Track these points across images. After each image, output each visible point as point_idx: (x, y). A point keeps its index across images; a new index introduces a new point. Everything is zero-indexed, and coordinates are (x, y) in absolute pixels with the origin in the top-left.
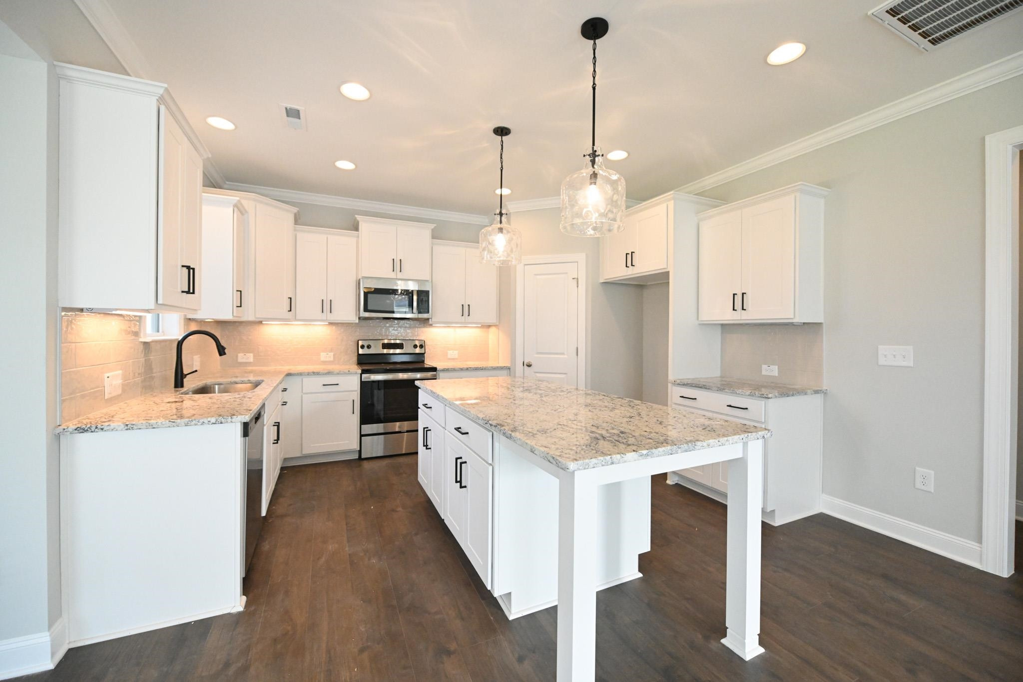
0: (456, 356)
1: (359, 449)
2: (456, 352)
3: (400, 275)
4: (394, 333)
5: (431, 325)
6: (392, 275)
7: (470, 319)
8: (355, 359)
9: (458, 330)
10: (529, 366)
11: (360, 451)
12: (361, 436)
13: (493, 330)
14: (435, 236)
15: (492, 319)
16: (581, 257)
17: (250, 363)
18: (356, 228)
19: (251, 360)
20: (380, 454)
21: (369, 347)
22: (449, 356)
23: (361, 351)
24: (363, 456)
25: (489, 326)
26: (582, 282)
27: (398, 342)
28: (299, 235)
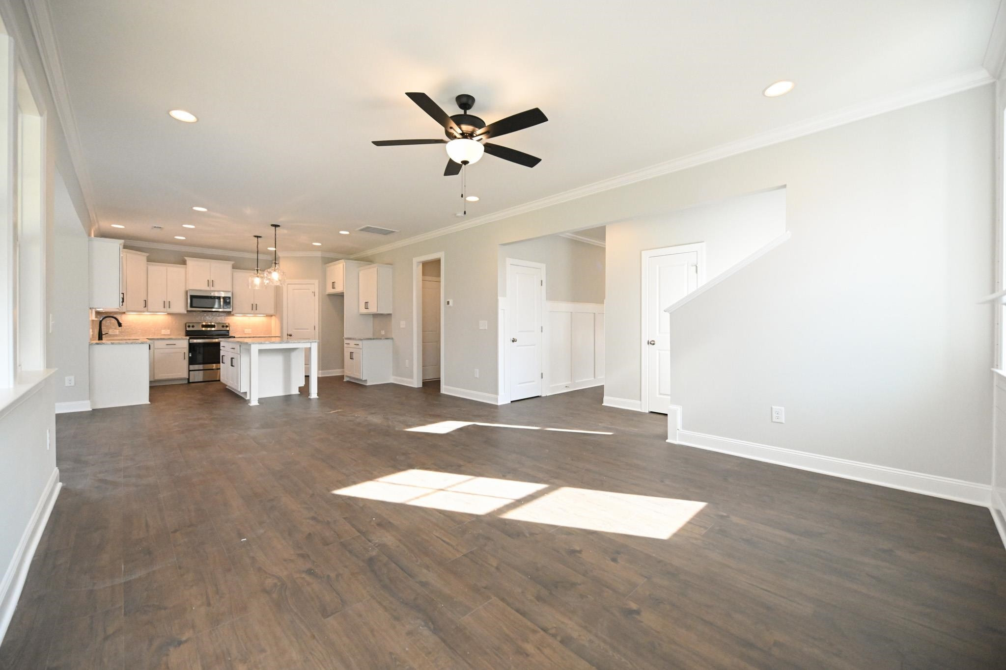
0: (250, 332)
1: (188, 377)
2: (250, 330)
3: (212, 289)
4: (209, 319)
5: (233, 315)
6: (208, 289)
7: (257, 312)
8: (184, 333)
9: (251, 318)
10: (291, 335)
11: (189, 379)
12: (189, 371)
13: (273, 317)
14: (234, 267)
15: (272, 312)
16: (316, 282)
17: (117, 335)
18: (184, 263)
19: (118, 333)
20: (202, 380)
21: (193, 327)
22: (246, 332)
23: (188, 329)
24: (191, 381)
25: (271, 316)
26: (317, 294)
27: (213, 324)
28: (149, 267)
